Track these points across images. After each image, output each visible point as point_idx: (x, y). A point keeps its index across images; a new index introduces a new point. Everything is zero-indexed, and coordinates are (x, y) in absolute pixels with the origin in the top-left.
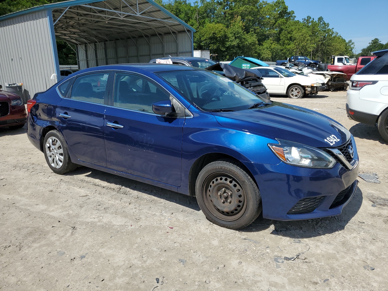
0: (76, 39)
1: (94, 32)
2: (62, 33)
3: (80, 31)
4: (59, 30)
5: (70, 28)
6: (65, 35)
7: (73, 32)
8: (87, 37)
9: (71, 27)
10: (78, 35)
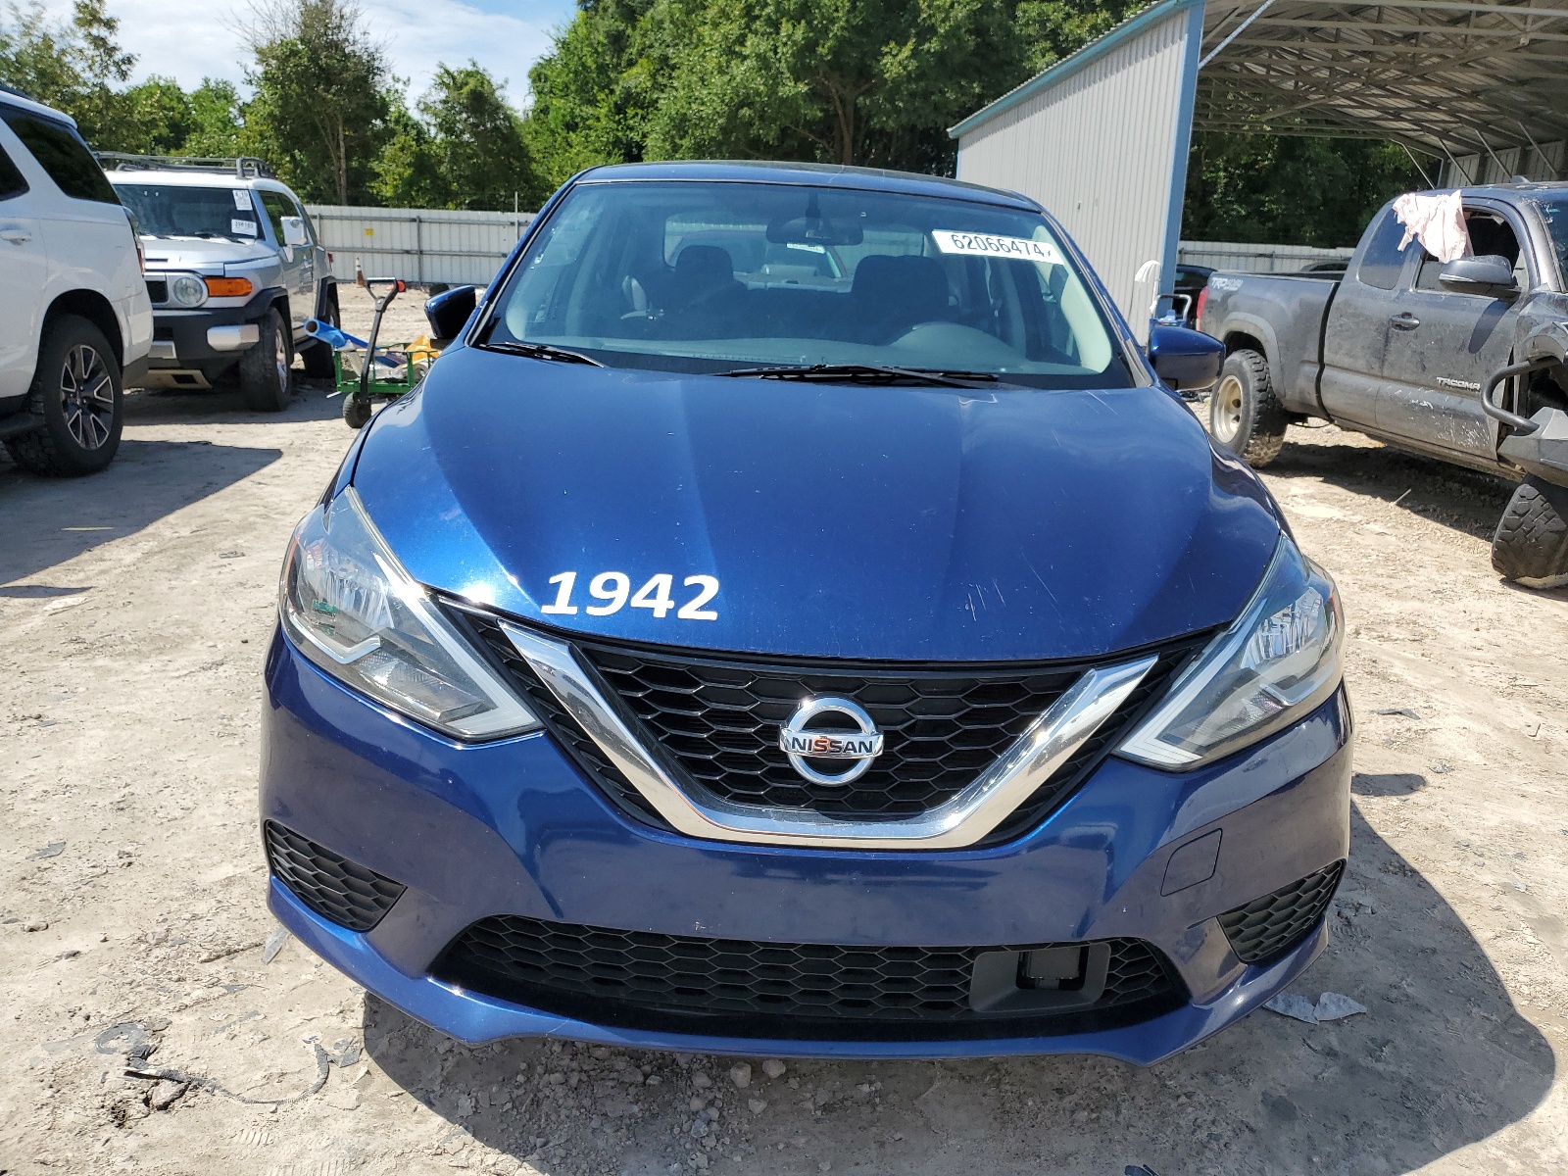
0: (1444, 129)
1: (1517, 95)
2: (1383, 109)
3: (1455, 95)
4: (1374, 95)
5: (1415, 84)
6: (1397, 115)
7: (1427, 97)
8: (1490, 117)
9: (1415, 79)
10: (1452, 112)
